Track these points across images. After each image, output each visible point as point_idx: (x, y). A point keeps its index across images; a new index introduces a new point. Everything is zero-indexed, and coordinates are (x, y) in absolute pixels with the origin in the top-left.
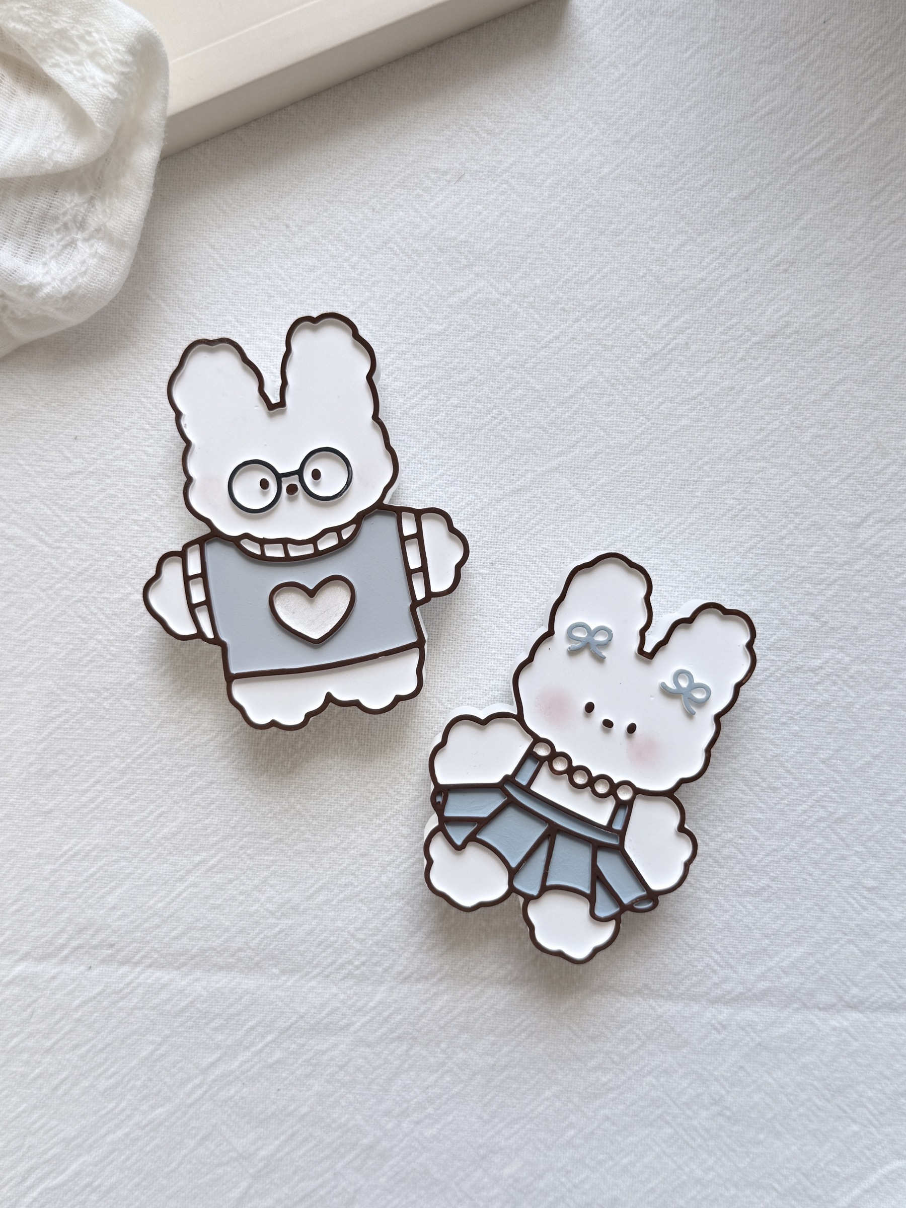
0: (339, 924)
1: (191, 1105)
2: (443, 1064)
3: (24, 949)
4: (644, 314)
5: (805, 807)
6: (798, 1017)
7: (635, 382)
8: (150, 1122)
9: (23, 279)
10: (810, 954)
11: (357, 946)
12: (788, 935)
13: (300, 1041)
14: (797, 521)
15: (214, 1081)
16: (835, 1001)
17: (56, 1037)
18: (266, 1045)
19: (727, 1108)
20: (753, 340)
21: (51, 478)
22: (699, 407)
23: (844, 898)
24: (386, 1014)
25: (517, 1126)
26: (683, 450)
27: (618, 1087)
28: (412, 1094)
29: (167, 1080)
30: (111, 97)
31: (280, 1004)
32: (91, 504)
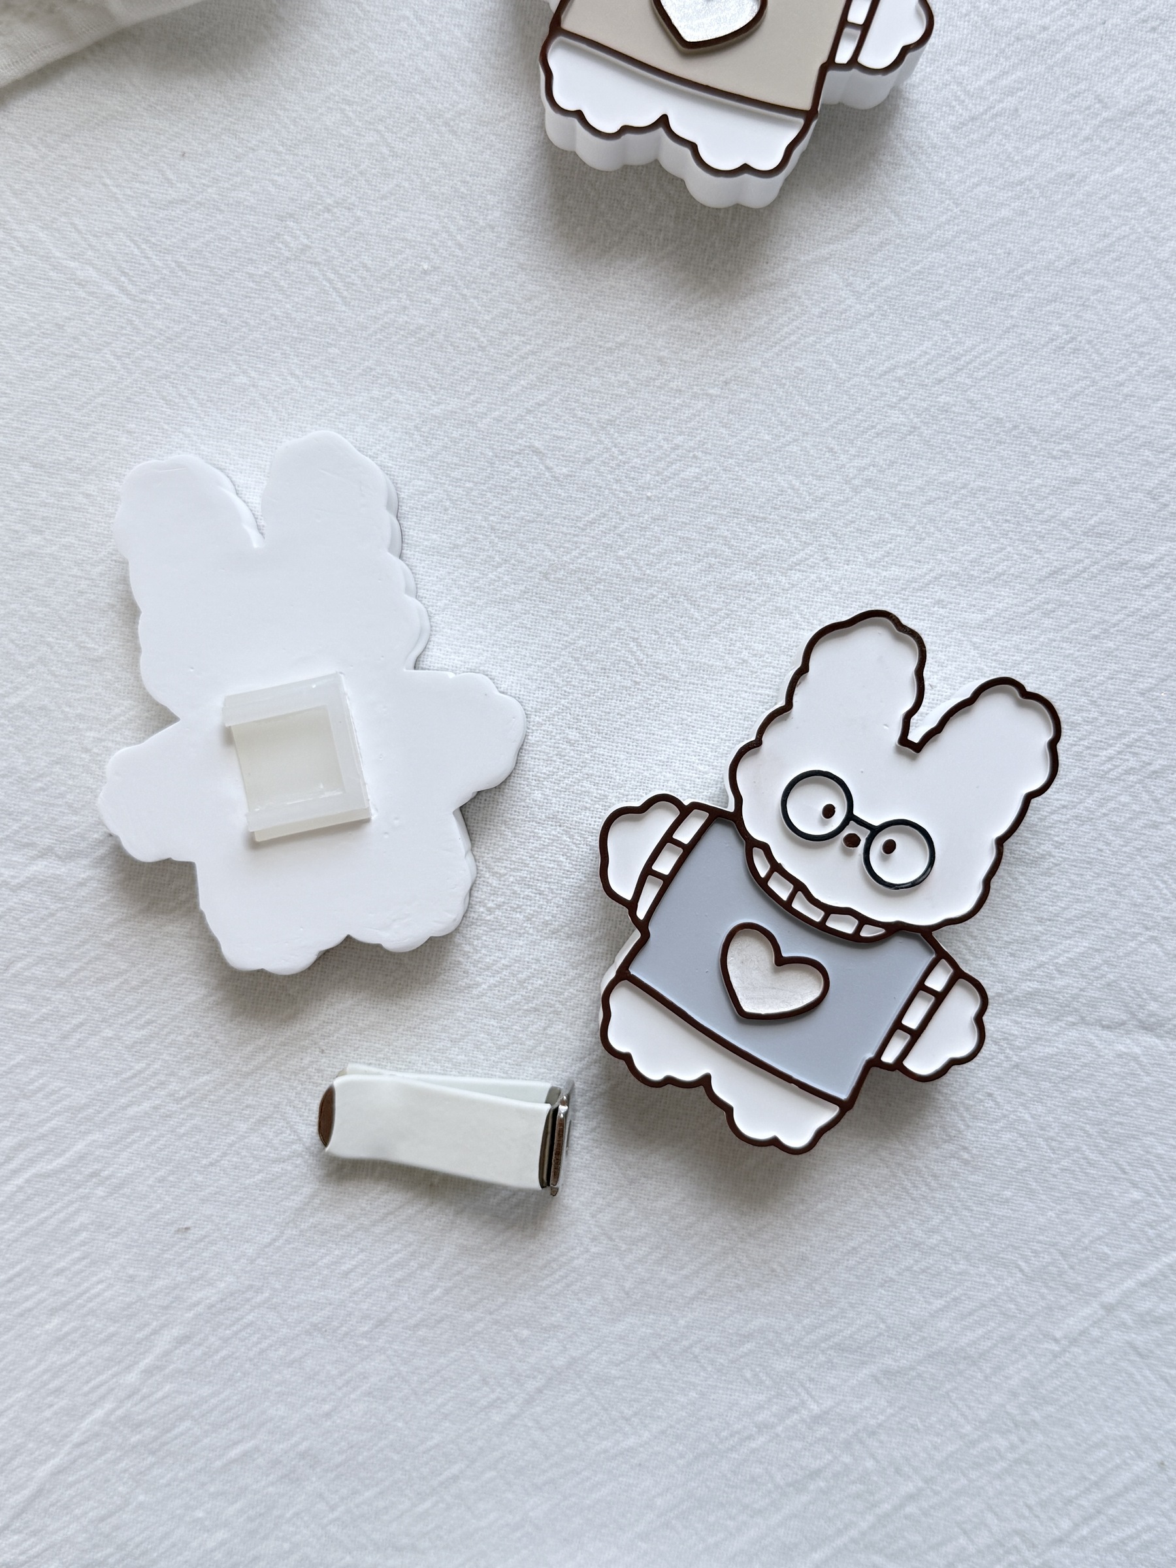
1: (247, 1075)
3: (46, 840)
4: (963, 63)
5: (1111, 751)
6: (1073, 1034)
8: (190, 1094)
10: (1097, 950)
12: (1069, 921)
14: (1141, 363)
16: (1125, 1018)
19: (965, 1148)
21: (145, 206)
23: (1150, 879)
32: (193, 245)
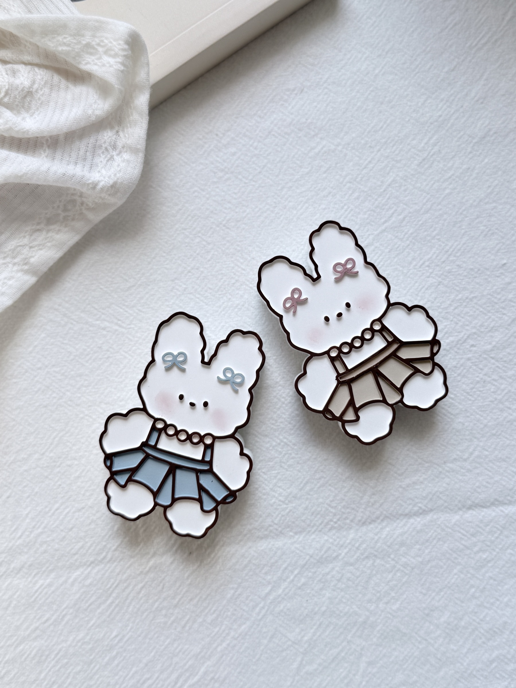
0: (321, 500)
2: (394, 567)
7: (417, 176)
9: (89, 180)
11: (333, 510)
13: (313, 570)
15: (271, 603)
17: (179, 597)
18: (295, 576)
20: (474, 141)
22: (453, 182)
24: (357, 545)
25: (442, 593)
26: (450, 206)
27: (493, 559)
28: (381, 587)
29: (245, 608)
30: (120, 69)
31: (298, 552)
